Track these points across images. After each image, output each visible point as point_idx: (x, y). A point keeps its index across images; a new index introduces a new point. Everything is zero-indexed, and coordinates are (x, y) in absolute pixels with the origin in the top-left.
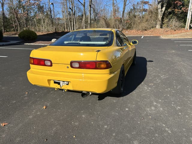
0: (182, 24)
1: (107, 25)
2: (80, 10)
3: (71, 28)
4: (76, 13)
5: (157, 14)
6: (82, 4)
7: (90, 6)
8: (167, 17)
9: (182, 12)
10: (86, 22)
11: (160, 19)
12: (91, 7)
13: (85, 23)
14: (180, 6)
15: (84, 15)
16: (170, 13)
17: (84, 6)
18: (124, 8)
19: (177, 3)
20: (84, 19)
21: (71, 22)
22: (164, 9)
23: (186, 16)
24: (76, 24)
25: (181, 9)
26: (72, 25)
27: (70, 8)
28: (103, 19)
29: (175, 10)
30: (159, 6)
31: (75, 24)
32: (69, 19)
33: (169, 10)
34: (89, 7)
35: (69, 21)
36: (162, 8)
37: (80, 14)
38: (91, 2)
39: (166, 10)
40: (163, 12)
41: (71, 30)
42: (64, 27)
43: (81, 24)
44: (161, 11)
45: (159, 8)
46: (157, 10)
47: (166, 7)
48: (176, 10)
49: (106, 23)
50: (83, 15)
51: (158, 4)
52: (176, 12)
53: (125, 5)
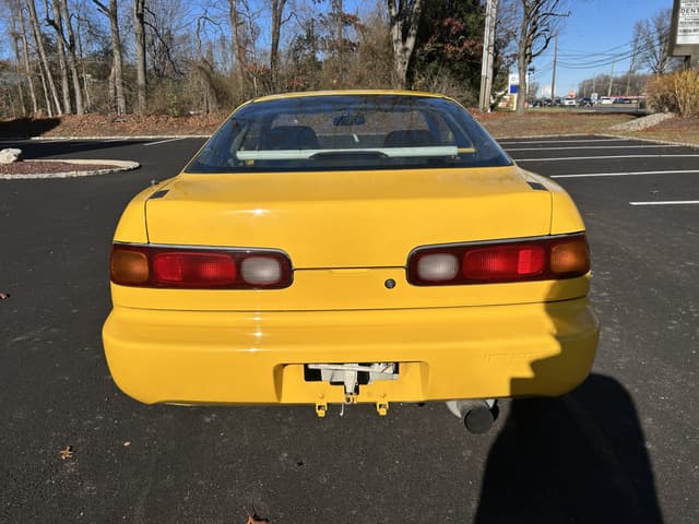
0: (469, 95)
1: (217, 91)
2: (94, 32)
3: (62, 106)
4: (77, 43)
5: (391, 56)
6: (104, 8)
7: (140, 16)
8: (422, 69)
9: (467, 55)
10: (128, 79)
11: (403, 75)
12: (142, 22)
13: (123, 84)
14: (458, 35)
15: (116, 52)
16: (430, 57)
17: (114, 16)
18: (276, 34)
19: (450, 26)
20: (115, 70)
21: (56, 77)
22: (410, 42)
23: (479, 67)
24: (81, 87)
25: (461, 45)
26: (65, 90)
27: (52, 23)
28: (201, 68)
29: (443, 48)
30: (396, 33)
31: (77, 86)
32: (50, 68)
33: (428, 47)
34: (137, 20)
35: (49, 74)
36: (404, 40)
37: (96, 47)
38: (143, 4)
39: (416, 46)
40: (408, 54)
41: (63, 111)
42: (27, 99)
43: (106, 88)
44: (404, 48)
45: (395, 37)
46: (390, 44)
47: (418, 36)
48: (450, 48)
49: (212, 86)
50: (108, 53)
51: (392, 24)
52: (449, 56)
53: (278, 22)
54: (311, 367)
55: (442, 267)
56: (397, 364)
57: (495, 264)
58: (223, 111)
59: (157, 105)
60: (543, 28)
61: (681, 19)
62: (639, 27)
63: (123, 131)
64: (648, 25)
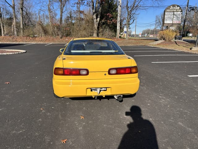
0: (114, 34)
1: (44, 30)
2: (7, 13)
4: (2, 15)
5: (93, 23)
6: (11, 6)
7: (22, 9)
8: (101, 26)
9: (113, 23)
10: (18, 27)
11: (96, 28)
12: (22, 10)
13: (16, 28)
14: (111, 18)
15: (14, 18)
16: (104, 24)
17: (14, 8)
18: (61, 15)
19: (109, 16)
20: (14, 23)
22: (98, 19)
23: (116, 26)
24: (3, 28)
25: (111, 21)
28: (40, 24)
29: (107, 21)
30: (95, 17)
33: (103, 21)
36: (97, 19)
37: (8, 17)
38: (23, 5)
39: (100, 20)
40: (98, 22)
43: (11, 28)
44: (97, 21)
45: (94, 18)
46: (93, 20)
47: (100, 18)
48: (109, 21)
49: (43, 29)
50: (11, 19)
51: (93, 14)
52: (109, 23)
53: (62, 12)
54: (92, 89)
55: (114, 72)
56: (106, 88)
57: (122, 71)
58: (46, 36)
59: (26, 34)
60: (132, 17)
61: (165, 17)
62: (157, 17)
63: (16, 41)
64: (159, 16)
